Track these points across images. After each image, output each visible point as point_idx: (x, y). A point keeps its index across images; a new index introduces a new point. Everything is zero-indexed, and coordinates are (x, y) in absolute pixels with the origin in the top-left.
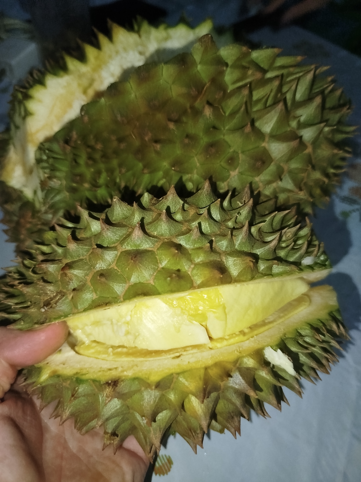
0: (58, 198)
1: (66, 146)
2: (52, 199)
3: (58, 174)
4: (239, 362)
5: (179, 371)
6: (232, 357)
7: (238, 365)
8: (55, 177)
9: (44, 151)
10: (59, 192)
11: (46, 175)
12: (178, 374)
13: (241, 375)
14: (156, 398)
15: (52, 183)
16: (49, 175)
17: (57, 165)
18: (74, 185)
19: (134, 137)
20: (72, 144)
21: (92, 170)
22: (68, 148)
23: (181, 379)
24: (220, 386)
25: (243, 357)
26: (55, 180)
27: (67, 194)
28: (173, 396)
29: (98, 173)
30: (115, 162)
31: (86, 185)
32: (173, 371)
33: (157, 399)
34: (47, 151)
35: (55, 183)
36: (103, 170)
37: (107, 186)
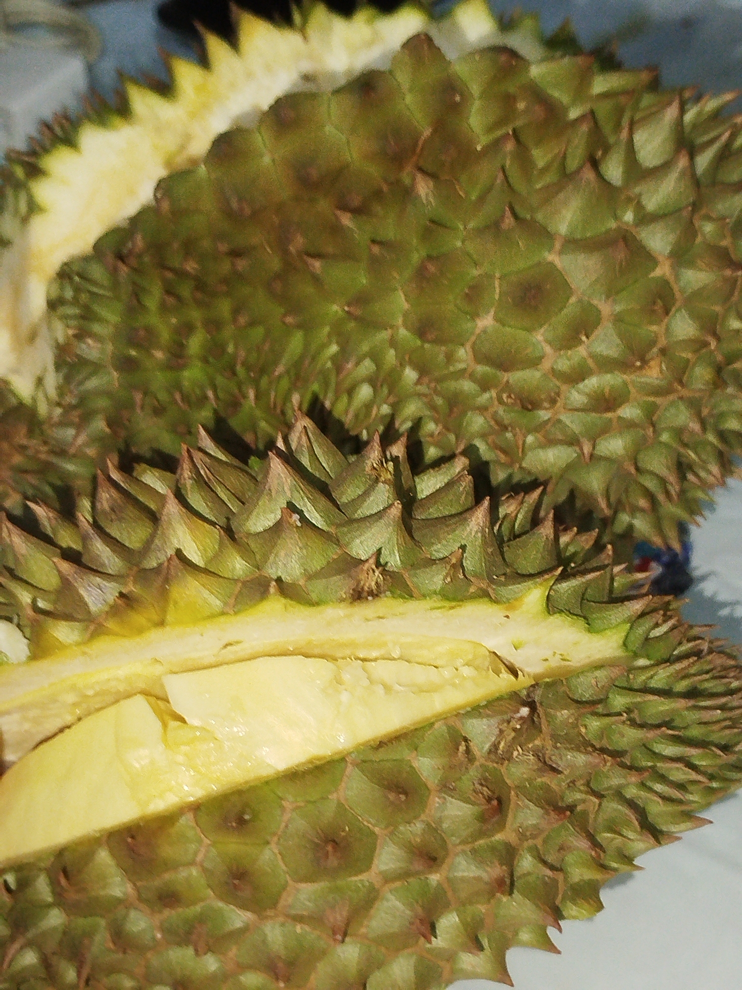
0: (93, 383)
1: (120, 264)
2: (81, 383)
3: (97, 328)
4: (89, 632)
5: (222, 619)
6: (102, 644)
7: (92, 627)
8: (91, 335)
9: (70, 278)
10: (96, 368)
11: (71, 332)
12: (223, 613)
13: (86, 604)
14: (275, 562)
15: (84, 346)
16: (78, 332)
17: (96, 308)
18: (133, 353)
19: (268, 250)
20: (133, 262)
21: (174, 320)
22: (124, 270)
23: (218, 602)
24: (135, 582)
25: (78, 644)
26: (90, 341)
27: (115, 374)
28: (238, 566)
29: (187, 329)
30: (224, 307)
31: (159, 355)
32: (233, 619)
33: (272, 558)
34: (77, 279)
35: (90, 349)
36: (199, 324)
37: (205, 360)
